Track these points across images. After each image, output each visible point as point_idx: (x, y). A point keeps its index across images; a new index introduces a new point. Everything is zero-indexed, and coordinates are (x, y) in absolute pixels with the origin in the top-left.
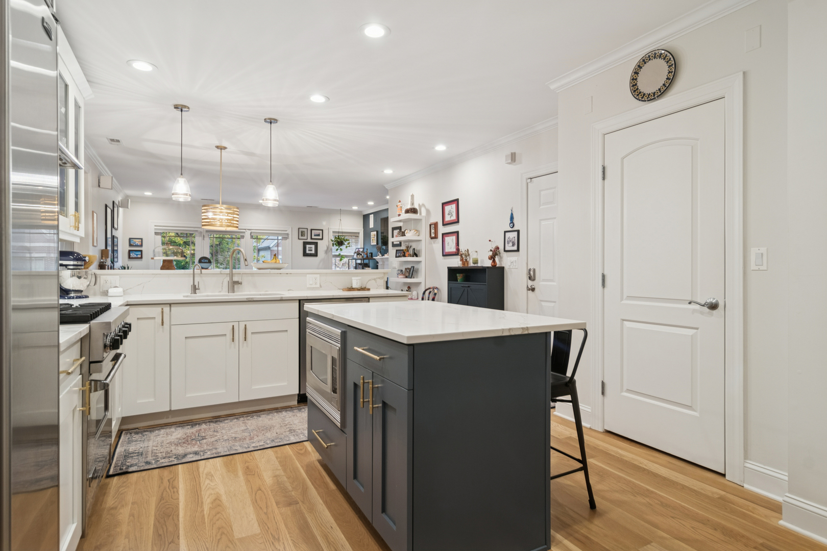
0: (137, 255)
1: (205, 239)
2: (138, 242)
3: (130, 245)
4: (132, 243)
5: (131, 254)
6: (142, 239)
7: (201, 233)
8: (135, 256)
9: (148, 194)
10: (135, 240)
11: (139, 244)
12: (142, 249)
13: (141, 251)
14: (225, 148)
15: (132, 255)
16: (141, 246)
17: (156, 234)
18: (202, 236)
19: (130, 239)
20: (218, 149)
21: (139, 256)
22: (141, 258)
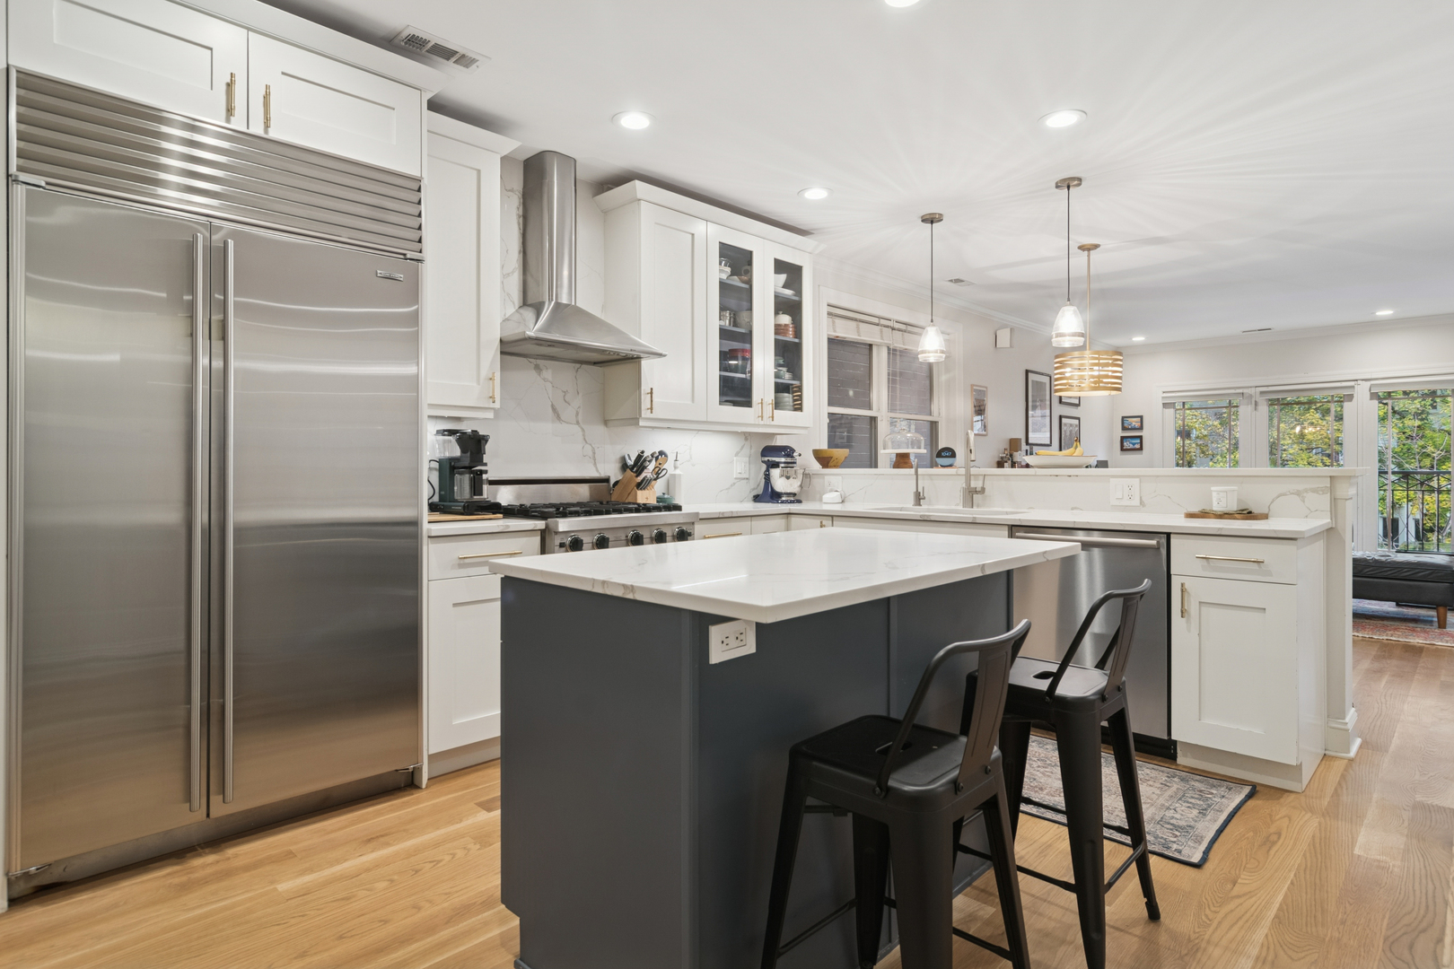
0: (1134, 444)
1: (1259, 408)
2: (1136, 423)
3: (1124, 428)
4: (1126, 425)
5: (1125, 444)
6: (1141, 417)
7: (1251, 396)
8: (1131, 446)
9: (1139, 339)
10: (1130, 420)
11: (1137, 425)
12: (1143, 434)
13: (1140, 437)
14: (1096, 246)
15: (1127, 445)
16: (1141, 428)
17: (1165, 405)
18: (1253, 403)
19: (1123, 418)
20: (1084, 250)
21: (1138, 446)
22: (1141, 449)
